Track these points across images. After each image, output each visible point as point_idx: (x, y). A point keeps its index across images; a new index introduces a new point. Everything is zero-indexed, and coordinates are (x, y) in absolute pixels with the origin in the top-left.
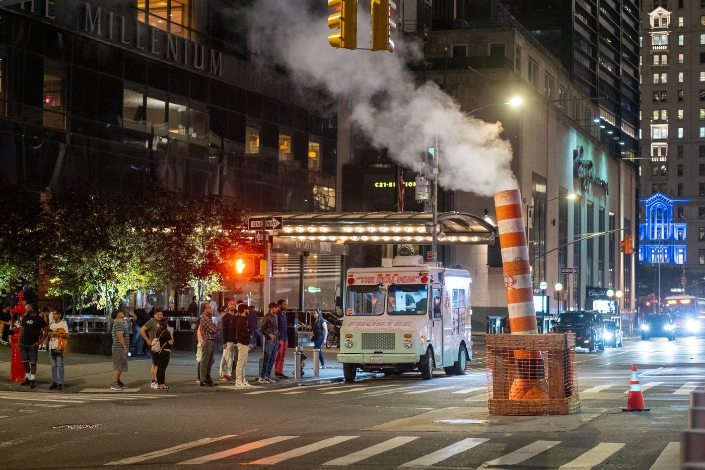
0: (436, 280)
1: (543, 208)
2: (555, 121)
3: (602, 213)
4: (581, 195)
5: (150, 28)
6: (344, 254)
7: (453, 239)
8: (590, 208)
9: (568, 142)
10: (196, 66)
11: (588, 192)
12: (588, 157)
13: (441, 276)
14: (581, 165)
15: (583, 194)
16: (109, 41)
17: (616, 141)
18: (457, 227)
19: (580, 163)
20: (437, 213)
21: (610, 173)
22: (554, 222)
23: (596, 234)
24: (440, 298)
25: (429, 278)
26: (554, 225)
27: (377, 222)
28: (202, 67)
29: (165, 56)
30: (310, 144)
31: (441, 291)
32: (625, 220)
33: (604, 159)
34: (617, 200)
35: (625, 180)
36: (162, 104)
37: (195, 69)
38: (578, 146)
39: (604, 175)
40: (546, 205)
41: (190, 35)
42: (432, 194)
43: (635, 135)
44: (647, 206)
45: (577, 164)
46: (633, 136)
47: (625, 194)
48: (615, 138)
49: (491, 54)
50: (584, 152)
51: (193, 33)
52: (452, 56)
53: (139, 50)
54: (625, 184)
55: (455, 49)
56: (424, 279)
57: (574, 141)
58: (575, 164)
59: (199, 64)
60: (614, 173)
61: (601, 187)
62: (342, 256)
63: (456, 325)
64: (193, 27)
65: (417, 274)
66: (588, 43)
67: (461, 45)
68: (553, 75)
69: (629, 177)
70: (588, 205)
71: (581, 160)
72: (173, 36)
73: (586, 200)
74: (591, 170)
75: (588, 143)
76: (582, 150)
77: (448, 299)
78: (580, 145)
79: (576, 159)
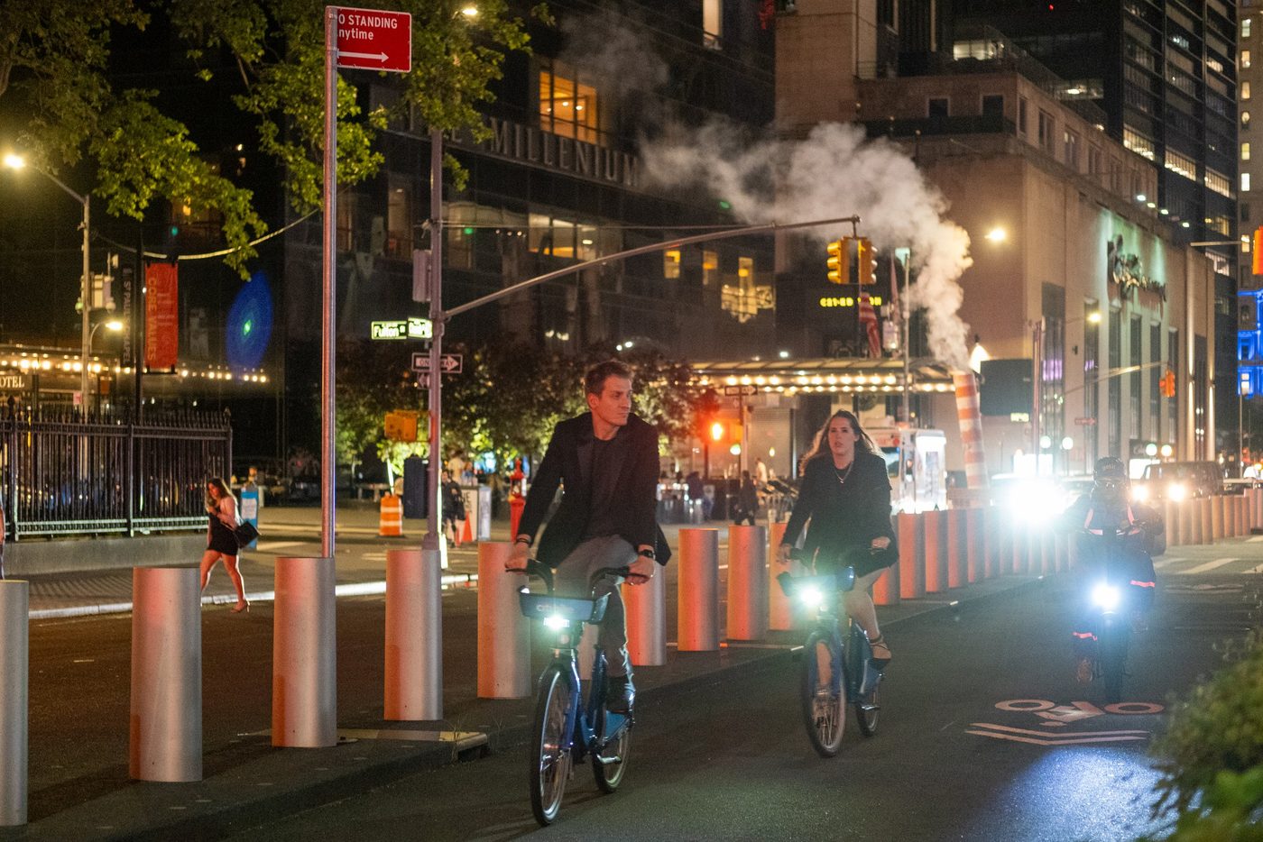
0: (908, 441)
1: (1059, 333)
2: (1077, 205)
3: (1156, 331)
4: (1120, 306)
5: (557, 137)
6: (795, 407)
7: (927, 387)
8: (1136, 325)
9: (1098, 230)
10: (609, 178)
11: (1133, 302)
12: (1132, 248)
13: (913, 438)
14: (1119, 264)
15: (1123, 304)
16: (516, 159)
17: (1176, 222)
18: (932, 373)
19: (1117, 260)
20: (908, 360)
21: (1170, 267)
22: (1076, 350)
23: (1127, 370)
24: (912, 459)
25: (901, 440)
26: (1076, 352)
27: (839, 372)
28: (615, 178)
29: (575, 170)
30: (741, 259)
31: (913, 453)
32: (1197, 337)
33: (1158, 248)
34: (1181, 309)
35: (1196, 276)
36: (569, 225)
37: (607, 181)
38: (1114, 236)
39: (1159, 274)
40: (1063, 328)
41: (598, 138)
42: (902, 341)
43: (1230, 190)
44: (1259, 301)
45: (1114, 264)
46: (1226, 193)
47: (1197, 298)
48: (1174, 219)
49: (984, 110)
50: (1124, 241)
51: (602, 135)
52: (927, 114)
53: (546, 166)
54: (1197, 283)
55: (932, 103)
56: (897, 441)
57: (1109, 228)
58: (1110, 262)
59: (612, 175)
60: (1177, 267)
61: (1154, 292)
62: (792, 410)
63: (930, 487)
64: (603, 127)
65: (889, 436)
66: (1148, 51)
67: (940, 97)
68: (1078, 129)
69: (1203, 270)
70: (1132, 321)
71: (1119, 255)
72: (583, 144)
73: (1129, 315)
74: (1136, 267)
75: (1132, 228)
76: (1120, 241)
77: (920, 462)
78: (1119, 232)
79: (1112, 255)
